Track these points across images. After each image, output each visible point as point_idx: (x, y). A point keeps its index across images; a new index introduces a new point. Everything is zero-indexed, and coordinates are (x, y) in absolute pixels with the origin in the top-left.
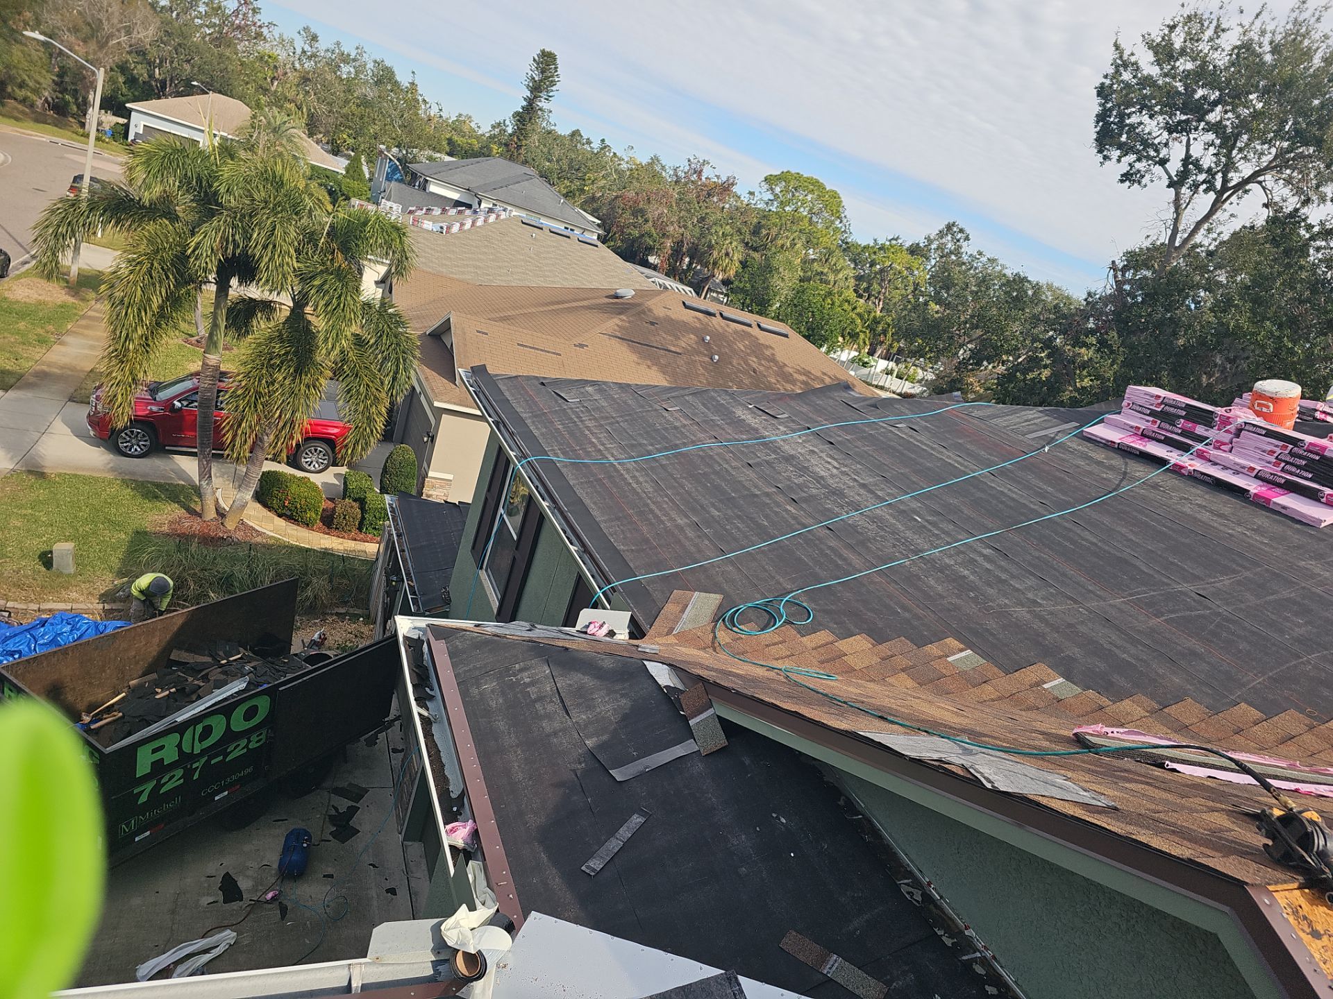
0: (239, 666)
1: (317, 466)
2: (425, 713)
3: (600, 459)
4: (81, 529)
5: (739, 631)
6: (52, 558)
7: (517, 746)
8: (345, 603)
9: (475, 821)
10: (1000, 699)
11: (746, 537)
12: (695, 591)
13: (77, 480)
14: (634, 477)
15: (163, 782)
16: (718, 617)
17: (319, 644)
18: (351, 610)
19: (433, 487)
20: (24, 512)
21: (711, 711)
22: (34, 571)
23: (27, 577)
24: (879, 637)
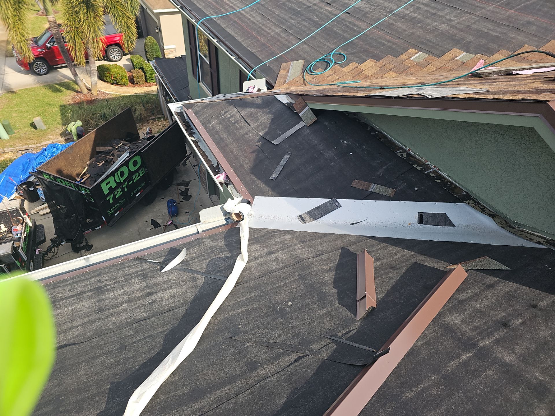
0: (123, 148)
1: (117, 57)
2: (193, 139)
3: (233, 11)
4: (40, 111)
5: (314, 74)
6: (35, 125)
7: (233, 142)
8: (153, 114)
9: (225, 172)
10: (436, 70)
11: (309, 29)
12: (291, 61)
13: (27, 91)
14: (251, 15)
15: (115, 194)
16: (304, 70)
17: (150, 132)
18: (157, 116)
19: (169, 53)
20: (15, 109)
21: (307, 107)
22: (32, 132)
23: (29, 134)
24: (377, 58)
